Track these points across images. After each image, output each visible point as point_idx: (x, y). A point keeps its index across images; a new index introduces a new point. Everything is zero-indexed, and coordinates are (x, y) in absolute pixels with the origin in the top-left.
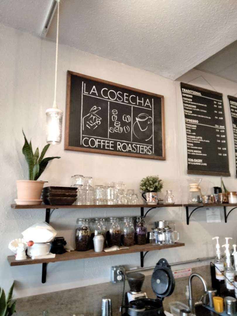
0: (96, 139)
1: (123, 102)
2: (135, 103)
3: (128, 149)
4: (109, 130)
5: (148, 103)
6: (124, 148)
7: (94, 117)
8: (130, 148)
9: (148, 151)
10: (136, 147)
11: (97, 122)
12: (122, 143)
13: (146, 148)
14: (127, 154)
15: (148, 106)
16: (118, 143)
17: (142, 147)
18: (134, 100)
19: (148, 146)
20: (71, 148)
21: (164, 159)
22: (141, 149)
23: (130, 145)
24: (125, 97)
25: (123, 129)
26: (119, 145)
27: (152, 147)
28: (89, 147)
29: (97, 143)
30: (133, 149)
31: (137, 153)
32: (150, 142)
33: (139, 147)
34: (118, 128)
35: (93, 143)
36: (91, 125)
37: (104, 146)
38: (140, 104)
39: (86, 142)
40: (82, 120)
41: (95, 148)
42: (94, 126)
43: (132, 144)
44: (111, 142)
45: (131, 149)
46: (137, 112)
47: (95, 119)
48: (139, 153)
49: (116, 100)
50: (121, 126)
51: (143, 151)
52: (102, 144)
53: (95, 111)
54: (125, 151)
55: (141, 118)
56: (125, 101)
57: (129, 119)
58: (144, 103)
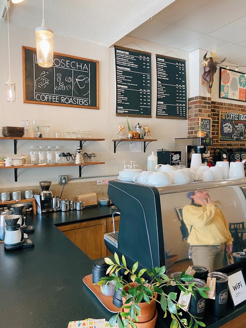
0: (45, 95)
1: (66, 67)
2: (75, 68)
3: (70, 102)
4: (55, 89)
5: (85, 67)
6: (67, 101)
7: (43, 79)
8: (71, 101)
9: (85, 103)
10: (76, 100)
11: (46, 83)
12: (65, 97)
13: (84, 101)
14: (69, 105)
15: (85, 70)
16: (62, 97)
17: (81, 100)
18: (74, 65)
19: (85, 100)
20: (27, 101)
21: (98, 109)
22: (80, 101)
23: (71, 99)
24: (67, 64)
25: (66, 88)
26: (63, 99)
27: (88, 100)
28: (41, 101)
29: (46, 98)
30: (73, 101)
31: (76, 104)
32: (87, 96)
33: (79, 100)
34: (62, 87)
35: (43, 98)
36: (42, 85)
37: (52, 100)
38: (79, 68)
39: (39, 97)
40: (35, 82)
41: (45, 101)
42: (44, 86)
43: (73, 98)
44: (56, 97)
45: (72, 102)
46: (77, 74)
47: (44, 81)
48: (79, 105)
49: (60, 66)
50: (65, 85)
51: (81, 103)
52: (50, 98)
53: (44, 75)
54: (68, 103)
55: (79, 79)
56: (67, 67)
57: (71, 79)
58: (82, 68)
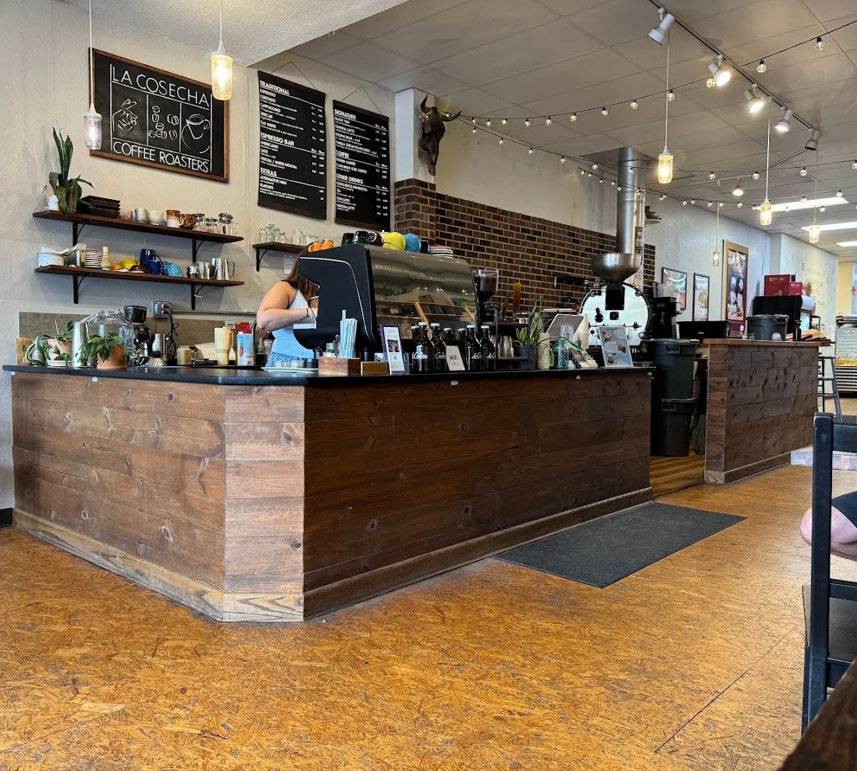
0: (131, 144)
1: (168, 95)
2: (184, 99)
3: (174, 162)
4: (149, 134)
5: (204, 99)
6: (170, 159)
7: (128, 115)
8: (177, 161)
9: (203, 167)
10: (187, 161)
11: (132, 122)
12: (166, 153)
13: (200, 164)
14: (174, 169)
15: (204, 105)
16: (161, 152)
17: (194, 162)
18: (184, 94)
19: (203, 161)
20: (98, 154)
21: (226, 181)
22: (193, 164)
23: (177, 157)
24: (170, 89)
25: (168, 134)
26: (162, 155)
27: (209, 163)
28: (122, 154)
29: (132, 150)
30: (182, 162)
31: (187, 169)
32: (206, 156)
33: (191, 161)
34: (162, 132)
35: (127, 149)
36: (124, 125)
37: (142, 155)
38: (193, 100)
39: (118, 147)
40: (112, 117)
41: (130, 157)
42: (128, 127)
43: (180, 156)
44: (151, 150)
45: (179, 163)
46: (188, 111)
47: (129, 117)
48: (191, 170)
49: (158, 93)
50: (166, 130)
51: (195, 167)
52: (139, 152)
53: (128, 106)
54: (171, 164)
55: (193, 120)
56: (170, 95)
57: (177, 120)
58: (199, 100)
